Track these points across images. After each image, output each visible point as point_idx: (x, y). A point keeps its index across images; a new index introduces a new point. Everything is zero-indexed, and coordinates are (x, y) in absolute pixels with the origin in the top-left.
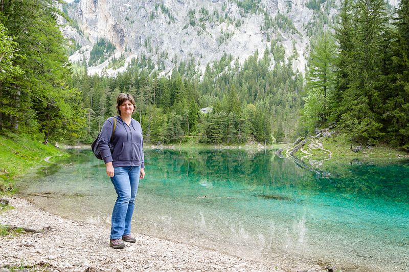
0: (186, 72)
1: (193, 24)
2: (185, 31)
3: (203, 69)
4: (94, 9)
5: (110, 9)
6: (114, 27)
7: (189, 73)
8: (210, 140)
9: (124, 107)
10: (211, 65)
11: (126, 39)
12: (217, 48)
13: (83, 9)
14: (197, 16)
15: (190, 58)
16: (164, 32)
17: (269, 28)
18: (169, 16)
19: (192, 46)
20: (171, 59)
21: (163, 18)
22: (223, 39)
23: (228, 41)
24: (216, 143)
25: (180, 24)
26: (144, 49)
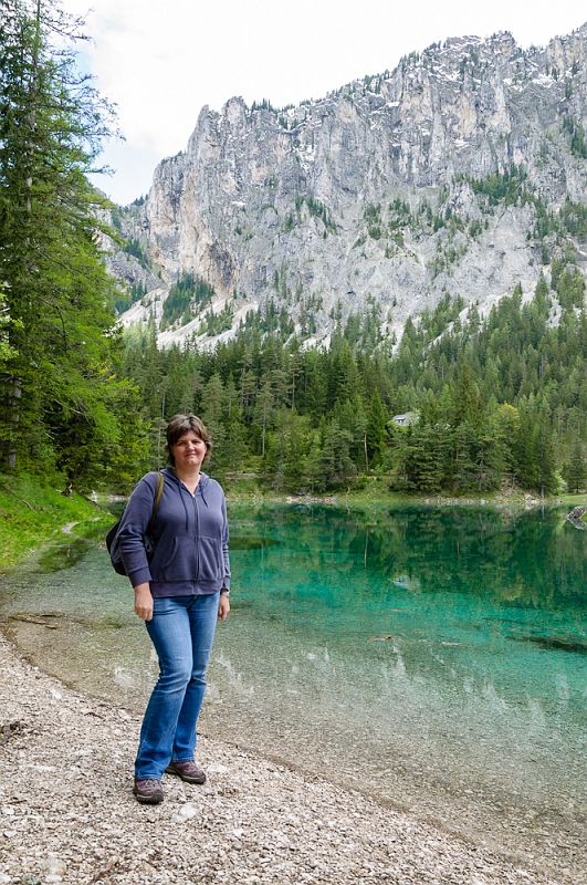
0: (361, 338)
1: (375, 234)
2: (359, 250)
3: (399, 330)
4: (171, 216)
5: (204, 213)
6: (212, 249)
7: (368, 339)
8: (414, 486)
9: (182, 449)
10: (416, 321)
11: (236, 273)
12: (429, 284)
13: (152, 216)
14: (385, 217)
15: (370, 306)
16: (313, 255)
17: (545, 234)
18: (324, 220)
19: (374, 281)
20: (328, 311)
21: (312, 225)
22: (443, 264)
23: (453, 267)
24: (428, 493)
25: (347, 238)
26: (273, 292)
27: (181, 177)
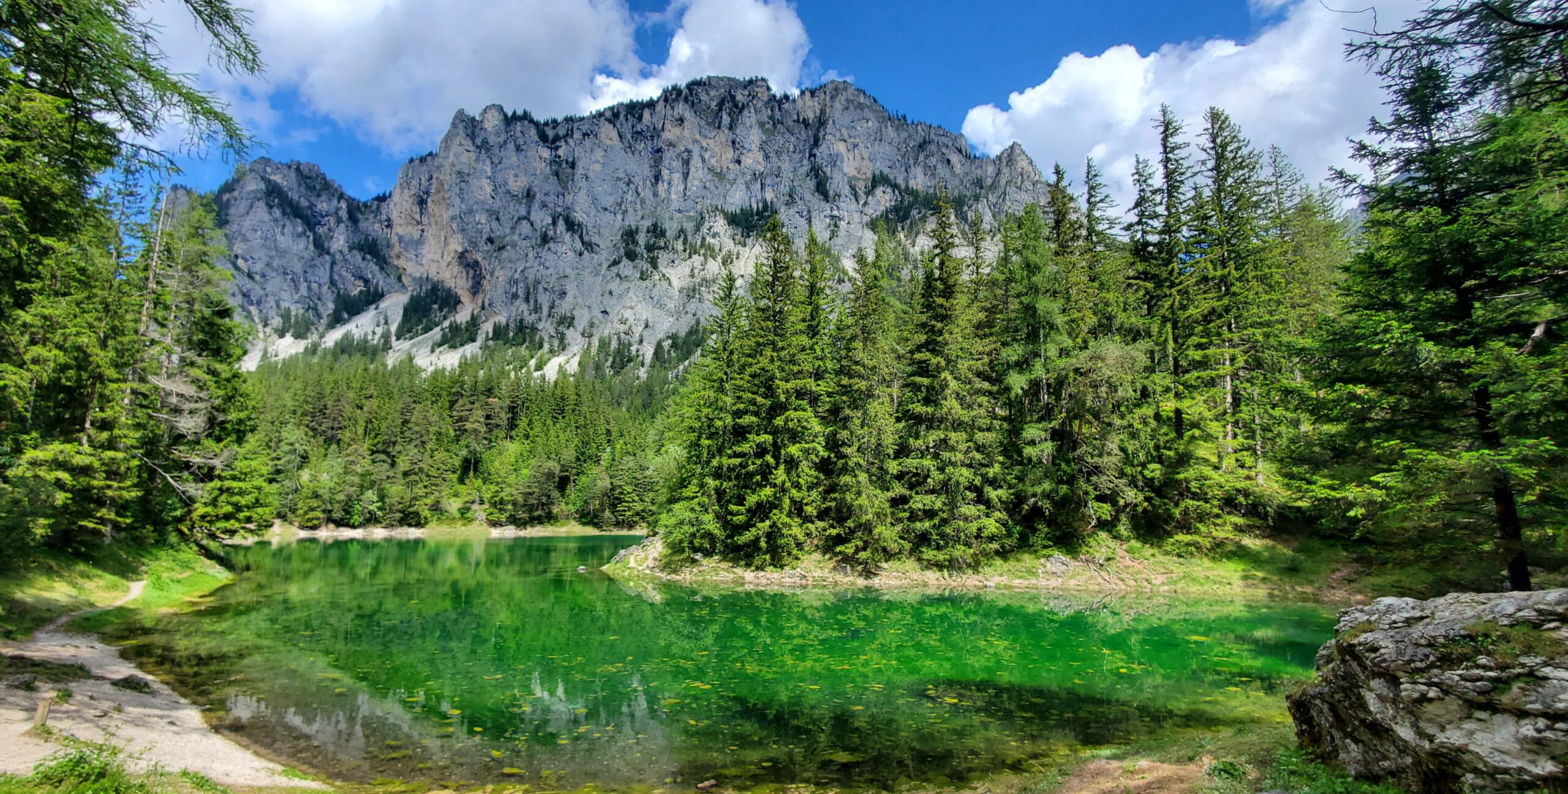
1: (631, 256)
2: (614, 270)
3: (649, 353)
4: (417, 217)
5: (453, 218)
6: (462, 256)
10: (667, 344)
11: (485, 282)
12: (681, 308)
13: (394, 215)
14: (642, 239)
15: (623, 328)
16: (568, 271)
18: (581, 237)
19: (627, 301)
20: (580, 329)
21: (567, 244)
22: (695, 290)
25: (605, 255)
26: (524, 307)
27: (431, 178)
